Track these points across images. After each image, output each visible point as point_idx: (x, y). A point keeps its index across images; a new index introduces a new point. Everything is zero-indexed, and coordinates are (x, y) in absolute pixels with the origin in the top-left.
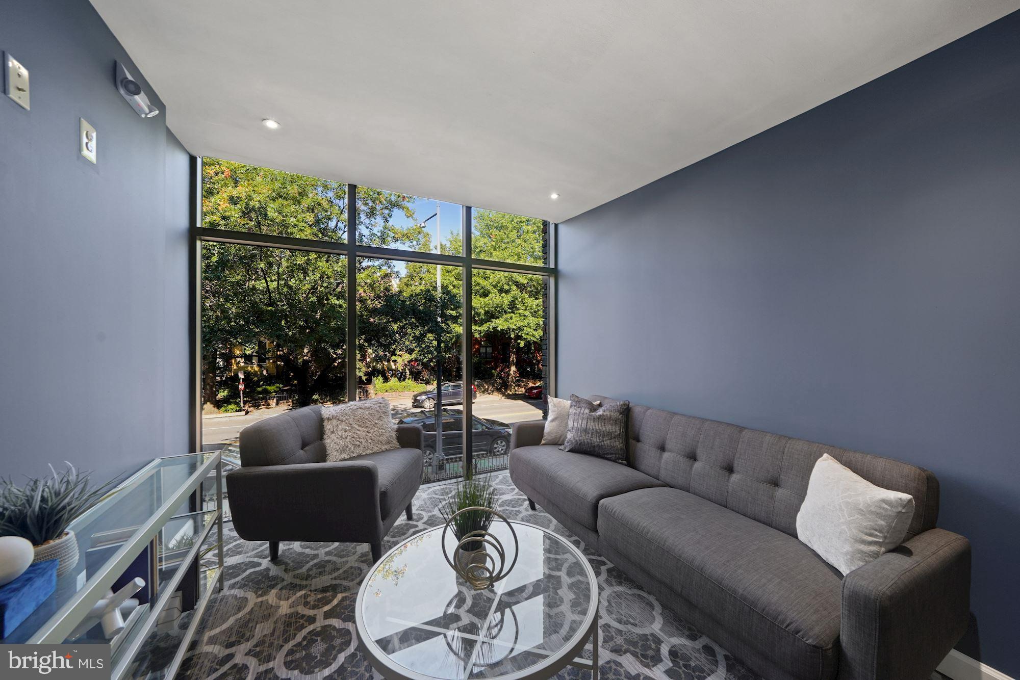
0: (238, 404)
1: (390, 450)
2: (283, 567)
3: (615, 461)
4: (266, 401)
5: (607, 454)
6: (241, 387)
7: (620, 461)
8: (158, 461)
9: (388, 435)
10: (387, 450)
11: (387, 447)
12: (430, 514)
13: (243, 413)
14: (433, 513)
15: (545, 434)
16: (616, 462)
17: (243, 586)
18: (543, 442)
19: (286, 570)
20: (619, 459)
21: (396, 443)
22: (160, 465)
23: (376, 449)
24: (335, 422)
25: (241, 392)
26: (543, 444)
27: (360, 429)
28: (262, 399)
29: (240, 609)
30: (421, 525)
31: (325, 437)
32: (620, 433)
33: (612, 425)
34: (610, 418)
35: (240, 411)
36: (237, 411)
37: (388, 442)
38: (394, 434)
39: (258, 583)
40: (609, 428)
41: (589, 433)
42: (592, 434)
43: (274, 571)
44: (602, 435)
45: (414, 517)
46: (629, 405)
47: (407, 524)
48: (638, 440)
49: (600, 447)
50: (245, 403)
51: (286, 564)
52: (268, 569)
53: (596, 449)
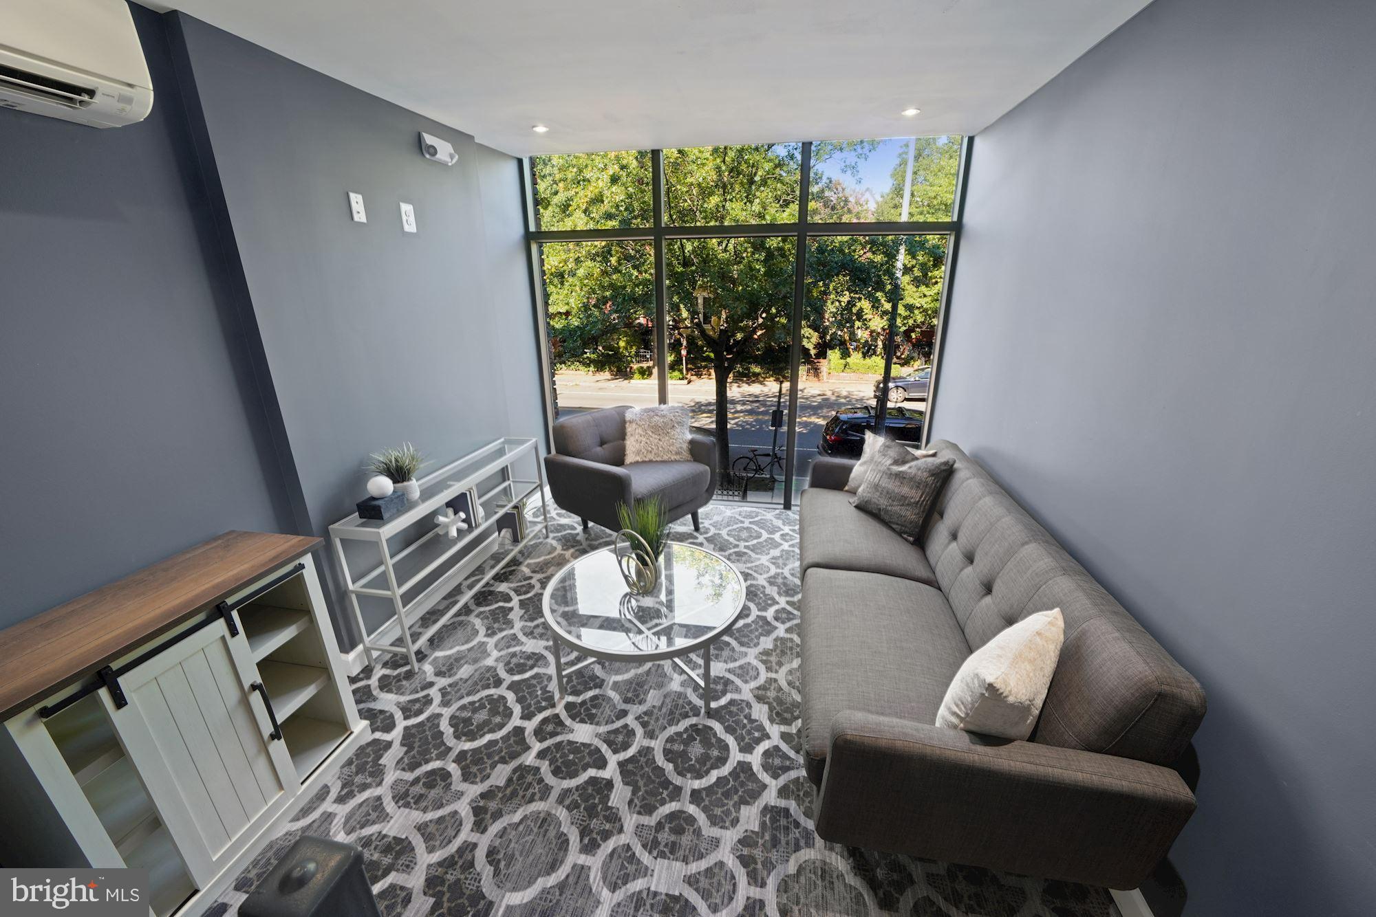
0: (681, 371)
1: (679, 461)
2: (587, 535)
3: (900, 534)
4: (708, 371)
5: (892, 522)
6: (684, 352)
7: (905, 536)
8: (502, 440)
9: (678, 446)
10: (676, 461)
11: (677, 457)
12: (717, 532)
13: (686, 381)
14: (720, 532)
15: (850, 480)
16: (901, 536)
17: (559, 540)
18: (846, 488)
19: (587, 539)
20: (905, 533)
21: (686, 455)
22: (503, 443)
23: (665, 458)
24: (634, 426)
25: (684, 358)
26: (846, 491)
27: (653, 436)
28: (705, 367)
29: (549, 554)
30: (701, 539)
31: (627, 437)
32: (919, 501)
33: (911, 488)
34: (912, 479)
35: (682, 379)
36: (680, 379)
37: (677, 453)
38: (685, 446)
39: (569, 541)
40: (905, 490)
41: (878, 491)
42: (881, 494)
43: (581, 537)
44: (891, 496)
45: (702, 530)
46: (953, 465)
47: (691, 534)
48: (941, 515)
49: (886, 511)
50: (688, 370)
51: (590, 535)
52: (578, 534)
53: (882, 513)
